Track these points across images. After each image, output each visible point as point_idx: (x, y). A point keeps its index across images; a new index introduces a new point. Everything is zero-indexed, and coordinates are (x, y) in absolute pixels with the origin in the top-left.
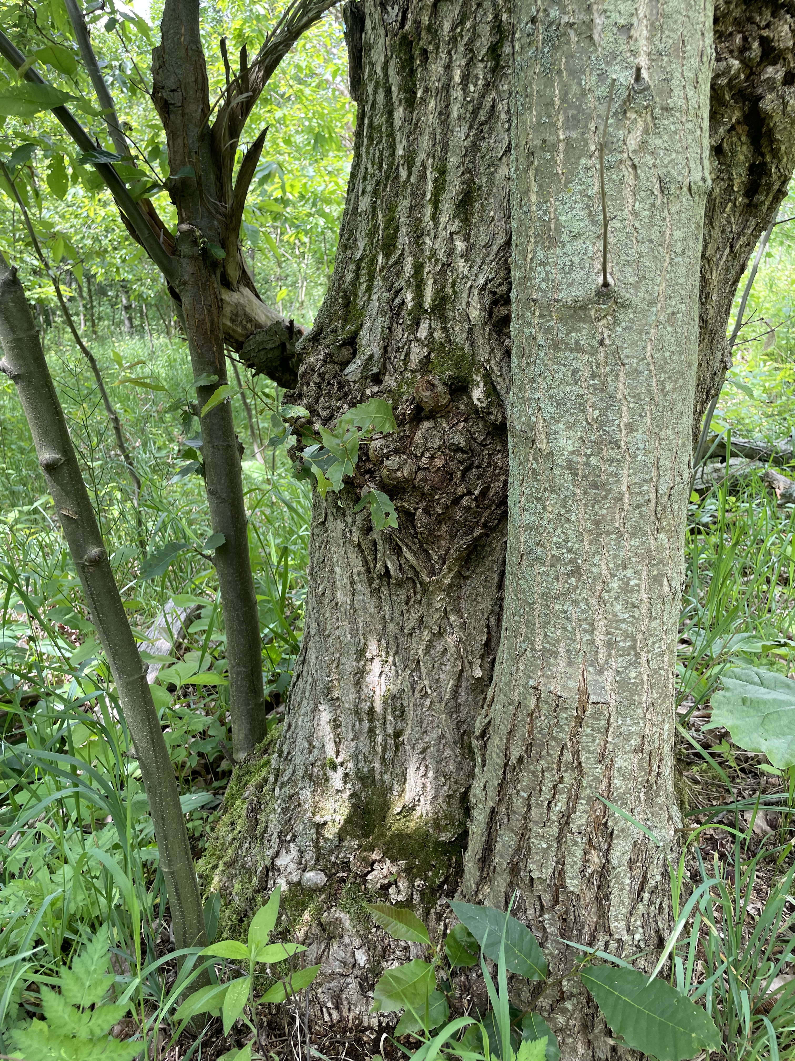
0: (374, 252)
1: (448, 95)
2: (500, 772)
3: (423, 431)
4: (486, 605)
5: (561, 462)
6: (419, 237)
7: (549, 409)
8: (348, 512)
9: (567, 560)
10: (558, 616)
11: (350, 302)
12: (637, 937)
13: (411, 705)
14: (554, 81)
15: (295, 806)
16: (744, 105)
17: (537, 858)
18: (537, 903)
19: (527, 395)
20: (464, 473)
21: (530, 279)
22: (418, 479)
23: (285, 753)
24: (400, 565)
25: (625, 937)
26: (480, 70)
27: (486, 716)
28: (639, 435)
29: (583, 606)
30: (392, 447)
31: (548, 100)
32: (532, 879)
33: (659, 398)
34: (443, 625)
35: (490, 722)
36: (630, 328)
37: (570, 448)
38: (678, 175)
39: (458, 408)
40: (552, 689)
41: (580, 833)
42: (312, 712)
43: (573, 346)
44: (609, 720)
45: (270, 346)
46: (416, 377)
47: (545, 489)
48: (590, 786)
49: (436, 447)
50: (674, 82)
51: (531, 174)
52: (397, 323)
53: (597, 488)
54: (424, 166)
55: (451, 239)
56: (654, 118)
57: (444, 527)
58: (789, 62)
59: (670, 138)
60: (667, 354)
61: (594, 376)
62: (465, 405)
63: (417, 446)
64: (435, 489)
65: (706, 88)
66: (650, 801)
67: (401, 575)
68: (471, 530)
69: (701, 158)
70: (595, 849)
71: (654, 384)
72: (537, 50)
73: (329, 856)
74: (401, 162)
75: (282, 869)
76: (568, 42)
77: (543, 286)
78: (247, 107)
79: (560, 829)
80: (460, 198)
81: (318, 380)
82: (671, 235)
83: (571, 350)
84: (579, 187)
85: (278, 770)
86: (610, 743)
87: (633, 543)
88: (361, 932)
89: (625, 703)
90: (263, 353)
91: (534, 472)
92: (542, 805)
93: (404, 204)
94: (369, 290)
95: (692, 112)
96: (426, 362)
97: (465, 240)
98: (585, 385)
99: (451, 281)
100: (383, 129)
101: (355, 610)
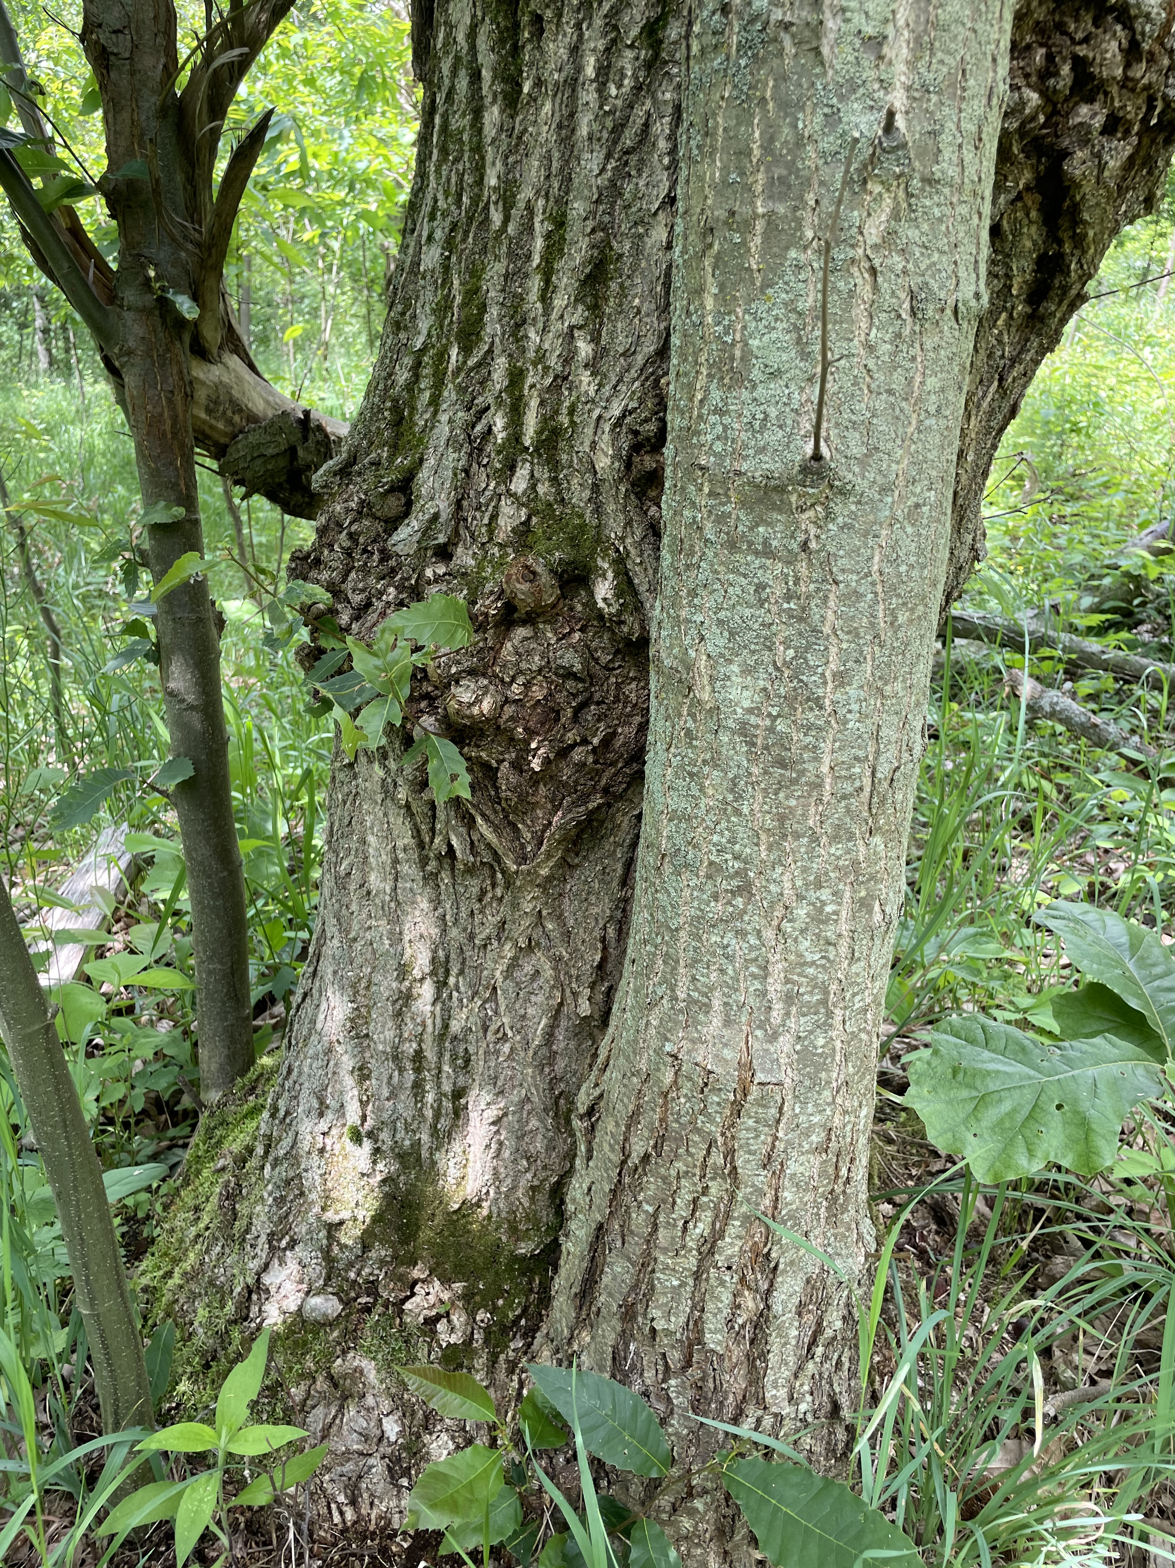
0: (444, 341)
1: (574, 97)
2: (614, 1173)
3: (516, 643)
4: (602, 908)
5: (731, 723)
6: (518, 326)
7: (717, 641)
8: (391, 754)
9: (731, 871)
10: (714, 952)
11: (403, 418)
12: (803, 1407)
13: (481, 1052)
14: (752, 116)
15: (296, 1197)
16: (1039, 162)
17: (663, 1300)
18: (660, 1362)
19: (683, 613)
20: (577, 711)
21: (698, 433)
22: (505, 717)
23: (282, 1113)
24: (472, 843)
25: (787, 1410)
26: (627, 61)
27: (597, 1085)
28: (852, 691)
29: (753, 941)
30: (466, 664)
31: (742, 146)
32: (653, 1330)
33: (887, 635)
34: (535, 936)
35: (601, 1096)
36: (851, 527)
37: (747, 704)
38: (940, 288)
39: (572, 609)
40: (699, 1059)
41: (729, 1268)
42: (326, 1054)
43: (760, 548)
44: (781, 1109)
45: (270, 451)
46: (508, 555)
47: (705, 762)
48: (748, 1200)
49: (534, 668)
50: (946, 138)
51: (707, 262)
52: (479, 464)
53: (784, 766)
54: (530, 208)
55: (570, 336)
56: (909, 195)
57: (542, 790)
58: (1112, 99)
59: (932, 229)
60: (903, 568)
61: (789, 596)
62: (583, 604)
63: (504, 666)
64: (531, 733)
65: (991, 148)
66: (833, 1218)
67: (472, 859)
68: (585, 798)
69: (976, 262)
70: (749, 1289)
71: (881, 615)
72: (728, 59)
73: (346, 1271)
74: (493, 198)
75: (273, 1290)
76: (781, 53)
77: (718, 447)
78: (239, 69)
79: (700, 1261)
80: (587, 271)
81: (347, 544)
82: (922, 383)
83: (757, 553)
84: (784, 296)
85: (269, 1137)
86: (781, 1140)
87: (833, 850)
88: (393, 1390)
89: (807, 1083)
90: (259, 462)
91: (688, 733)
92: (675, 1226)
93: (496, 269)
94: (435, 402)
95: (968, 187)
96: (523, 531)
97: (592, 341)
98: (774, 609)
99: (567, 404)
100: (466, 137)
101: (399, 904)
